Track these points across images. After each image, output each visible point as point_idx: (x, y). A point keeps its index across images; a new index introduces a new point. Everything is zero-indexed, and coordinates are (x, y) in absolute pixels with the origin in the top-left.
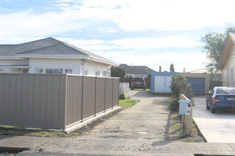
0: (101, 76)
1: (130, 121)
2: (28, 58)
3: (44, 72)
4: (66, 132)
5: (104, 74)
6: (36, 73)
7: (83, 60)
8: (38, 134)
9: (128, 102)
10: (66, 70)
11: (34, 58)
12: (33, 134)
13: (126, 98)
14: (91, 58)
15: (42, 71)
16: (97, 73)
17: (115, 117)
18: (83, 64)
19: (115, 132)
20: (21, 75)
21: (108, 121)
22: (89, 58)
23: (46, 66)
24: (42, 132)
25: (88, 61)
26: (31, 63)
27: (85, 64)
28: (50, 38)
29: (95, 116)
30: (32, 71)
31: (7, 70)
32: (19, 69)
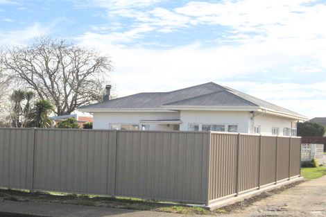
0: (281, 135)
1: (305, 197)
2: (179, 111)
3: (200, 129)
4: (208, 209)
5: (286, 132)
6: (190, 130)
7: (252, 112)
8: (168, 209)
9: (319, 171)
10: (229, 126)
11: (186, 111)
12: (161, 209)
13: (317, 165)
14: (263, 110)
15: (197, 127)
16: (274, 131)
17: (289, 191)
18: (252, 119)
19: (278, 210)
20: (168, 132)
21: (276, 196)
22: (259, 110)
23: (202, 121)
24: (175, 207)
25: (259, 113)
26: (183, 117)
27: (256, 119)
28: (212, 83)
29: (258, 189)
30: (184, 128)
31: (153, 127)
32: (168, 125)
